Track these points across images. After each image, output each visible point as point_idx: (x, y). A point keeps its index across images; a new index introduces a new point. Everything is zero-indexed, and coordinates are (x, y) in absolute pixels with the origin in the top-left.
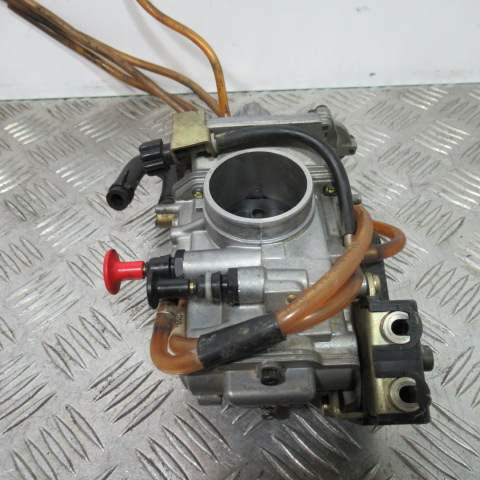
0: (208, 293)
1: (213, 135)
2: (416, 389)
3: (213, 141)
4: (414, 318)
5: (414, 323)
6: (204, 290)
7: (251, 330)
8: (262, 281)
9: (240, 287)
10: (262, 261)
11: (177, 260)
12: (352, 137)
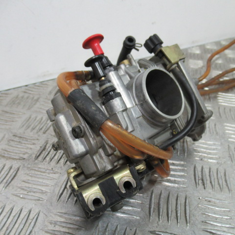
0: (104, 87)
1: (176, 65)
2: (101, 206)
3: (174, 66)
4: (135, 191)
5: (133, 192)
6: (104, 84)
7: (96, 111)
8: (121, 110)
9: (113, 100)
10: (130, 108)
11: (112, 68)
12: (201, 137)
